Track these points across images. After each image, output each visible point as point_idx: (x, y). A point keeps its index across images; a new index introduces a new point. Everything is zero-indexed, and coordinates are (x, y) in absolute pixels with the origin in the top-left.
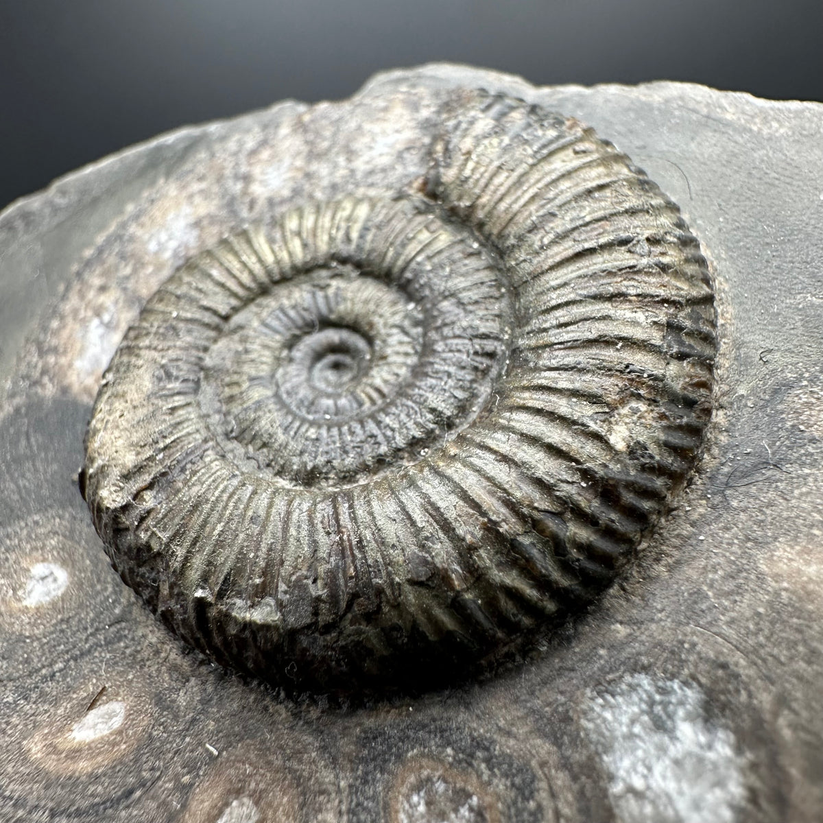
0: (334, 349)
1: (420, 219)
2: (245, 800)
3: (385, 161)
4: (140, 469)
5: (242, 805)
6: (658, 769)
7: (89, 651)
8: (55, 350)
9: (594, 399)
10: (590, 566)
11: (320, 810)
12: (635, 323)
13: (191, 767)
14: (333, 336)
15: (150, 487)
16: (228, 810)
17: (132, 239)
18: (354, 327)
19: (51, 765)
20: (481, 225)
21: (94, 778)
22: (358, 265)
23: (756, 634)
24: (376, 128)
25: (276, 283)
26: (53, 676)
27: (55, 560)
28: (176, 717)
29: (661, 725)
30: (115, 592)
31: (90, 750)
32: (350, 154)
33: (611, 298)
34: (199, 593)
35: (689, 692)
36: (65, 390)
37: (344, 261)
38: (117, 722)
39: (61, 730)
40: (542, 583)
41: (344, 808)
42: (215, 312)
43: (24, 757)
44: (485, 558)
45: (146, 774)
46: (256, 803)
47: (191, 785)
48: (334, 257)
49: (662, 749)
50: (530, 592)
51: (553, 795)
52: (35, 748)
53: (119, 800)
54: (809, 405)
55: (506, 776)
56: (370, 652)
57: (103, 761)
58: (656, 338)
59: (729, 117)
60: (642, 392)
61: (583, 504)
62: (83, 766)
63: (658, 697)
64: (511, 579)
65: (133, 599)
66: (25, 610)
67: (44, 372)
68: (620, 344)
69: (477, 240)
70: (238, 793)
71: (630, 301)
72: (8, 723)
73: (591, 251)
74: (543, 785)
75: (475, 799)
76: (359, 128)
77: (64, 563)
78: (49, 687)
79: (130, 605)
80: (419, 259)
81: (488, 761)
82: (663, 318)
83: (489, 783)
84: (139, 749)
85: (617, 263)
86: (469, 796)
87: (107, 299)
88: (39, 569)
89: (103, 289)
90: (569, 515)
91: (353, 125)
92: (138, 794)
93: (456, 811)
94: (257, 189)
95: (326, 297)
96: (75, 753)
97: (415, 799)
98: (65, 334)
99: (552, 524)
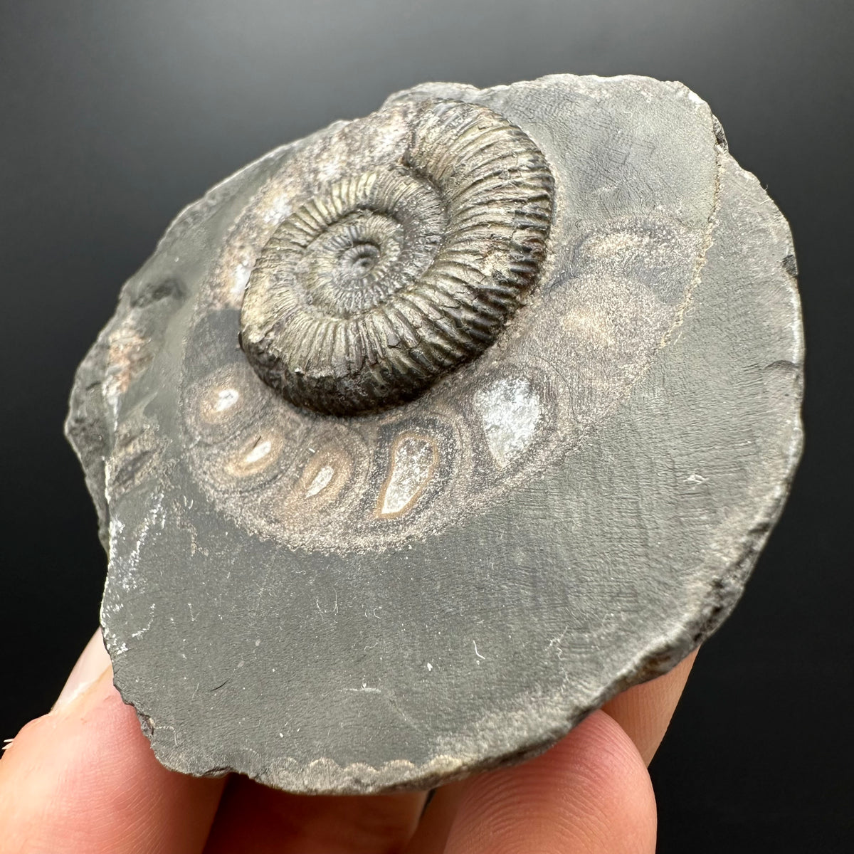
0: (362, 256)
1: (402, 178)
2: (328, 467)
3: (390, 148)
4: (266, 323)
5: (326, 469)
6: (506, 416)
7: (252, 423)
8: (219, 285)
9: (475, 253)
10: (476, 332)
11: (361, 464)
12: (498, 214)
13: (304, 461)
14: (361, 249)
15: (272, 330)
16: (320, 473)
17: (255, 217)
18: (371, 242)
19: (238, 474)
20: (431, 177)
21: (259, 475)
22: (371, 209)
23: (554, 353)
24: (384, 130)
25: (330, 225)
26: (235, 438)
27: (231, 387)
28: (295, 441)
29: (509, 398)
30: (262, 395)
31: (257, 464)
32: (371, 147)
33: (488, 203)
34: (297, 370)
35: (522, 383)
36: (227, 305)
37: (364, 208)
38: (268, 450)
39: (242, 459)
40: (451, 341)
41: (371, 460)
42: (299, 244)
43: (225, 474)
44: (424, 332)
45: (283, 468)
46: (333, 468)
47: (304, 467)
48: (358, 206)
49: (508, 408)
50: (447, 347)
51: (461, 436)
52: (230, 469)
53: (271, 481)
54: (594, 245)
55: (441, 432)
56: (376, 384)
57: (263, 467)
58: (509, 220)
59: (581, 92)
60: (499, 247)
61: (468, 302)
62: (254, 471)
63: (509, 388)
64: (437, 340)
65: (271, 395)
66: (219, 413)
67: (215, 298)
68: (490, 225)
69: (430, 185)
70: (324, 465)
71: (497, 204)
73: (481, 181)
74: (457, 432)
75: (428, 444)
76: (376, 132)
77: (236, 388)
78: (235, 443)
79: (270, 398)
80: (401, 200)
81: (434, 428)
82: (513, 210)
83: (433, 437)
84: (279, 459)
85: (492, 185)
86: (425, 443)
87: (245, 253)
88: (223, 393)
89: (242, 247)
90: (462, 308)
91: (372, 130)
92: (279, 476)
93: (419, 450)
94: (322, 177)
95: (356, 229)
96: (250, 467)
97: (402, 450)
98: (223, 274)
99: (454, 313)
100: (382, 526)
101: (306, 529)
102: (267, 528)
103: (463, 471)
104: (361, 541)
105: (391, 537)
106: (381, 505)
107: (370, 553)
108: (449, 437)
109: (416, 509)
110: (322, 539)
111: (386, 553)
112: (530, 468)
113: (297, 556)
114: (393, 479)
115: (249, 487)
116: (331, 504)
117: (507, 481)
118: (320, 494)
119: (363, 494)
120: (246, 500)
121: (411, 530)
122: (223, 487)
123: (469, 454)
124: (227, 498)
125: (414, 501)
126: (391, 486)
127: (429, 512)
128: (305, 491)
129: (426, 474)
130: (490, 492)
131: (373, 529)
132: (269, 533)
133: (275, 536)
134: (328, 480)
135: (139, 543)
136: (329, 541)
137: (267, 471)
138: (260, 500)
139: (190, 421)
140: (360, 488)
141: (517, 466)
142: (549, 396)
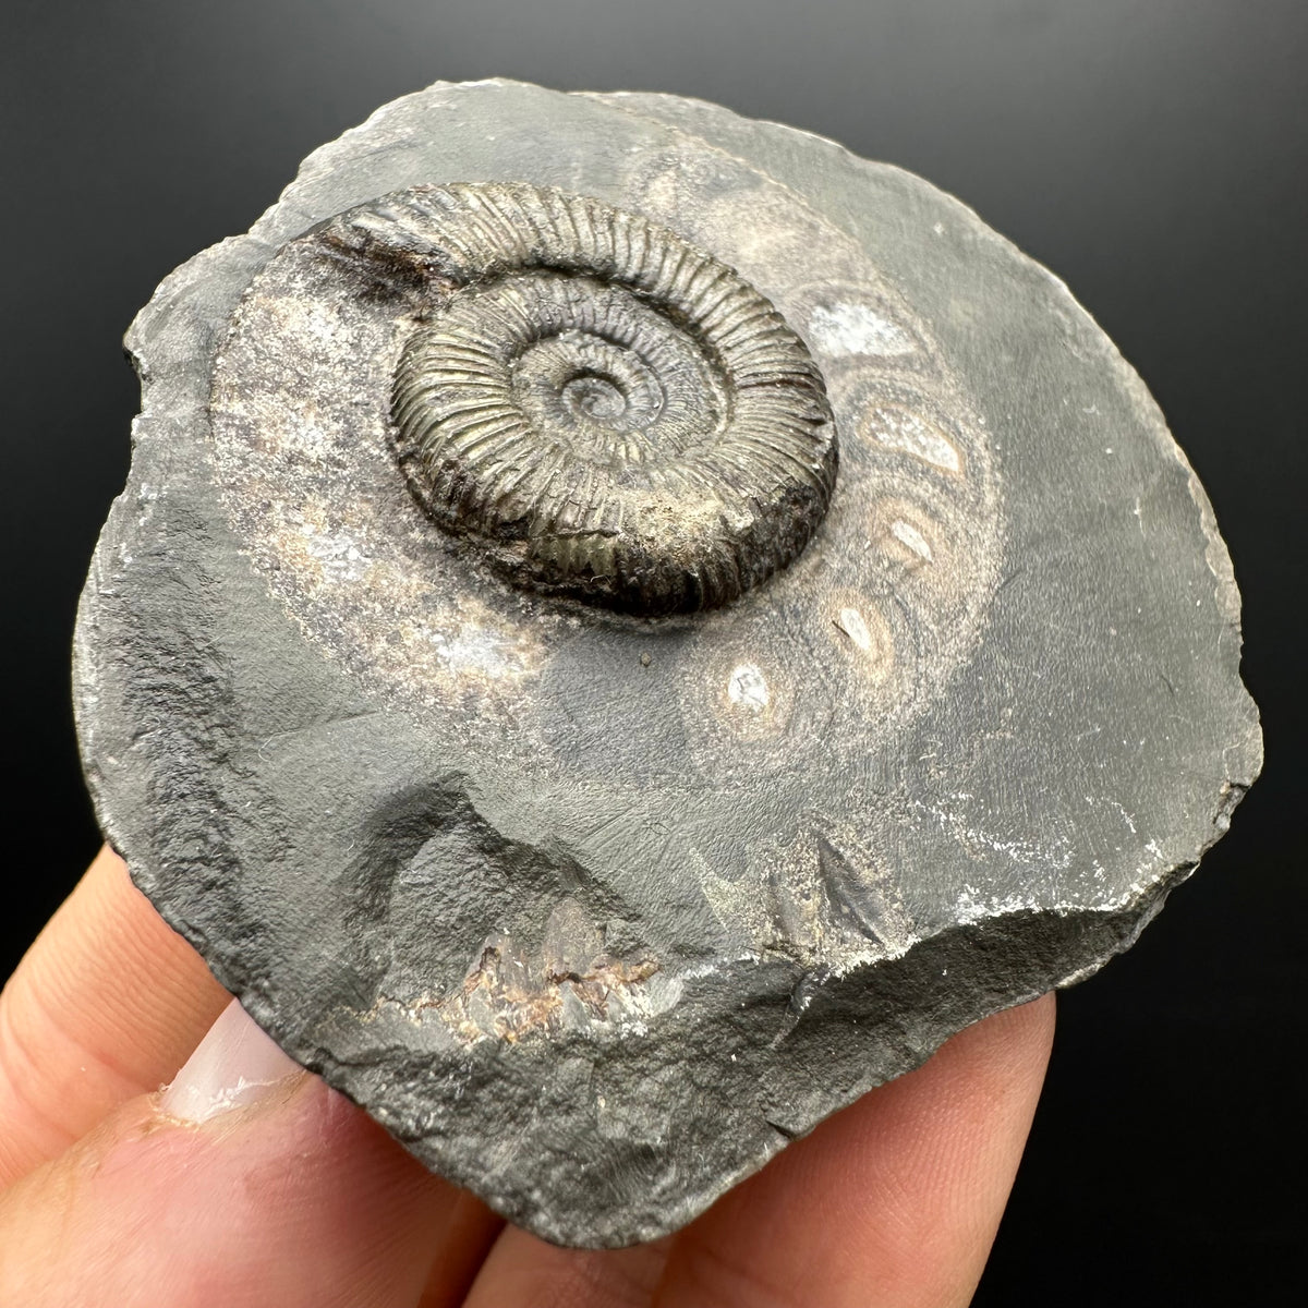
2: (893, 527)
5: (896, 529)
6: (855, 334)
7: (805, 638)
11: (893, 486)
13: (879, 560)
16: (900, 538)
19: (889, 661)
21: (893, 628)
23: (788, 277)
26: (825, 668)
27: (726, 677)
28: (849, 569)
29: (836, 326)
31: (875, 632)
35: (818, 311)
38: (855, 614)
39: (864, 657)
41: (891, 474)
43: (886, 684)
45: (886, 591)
46: (894, 521)
47: (889, 560)
49: (846, 330)
52: (878, 676)
53: (903, 610)
55: (866, 395)
57: (882, 624)
62: (886, 637)
63: (821, 323)
66: (773, 700)
70: (890, 532)
72: (864, 701)
74: (868, 379)
75: (878, 410)
77: (730, 668)
78: (834, 669)
81: (858, 400)
83: (870, 403)
84: (872, 596)
86: (876, 413)
87: (413, 636)
88: (734, 693)
92: (898, 596)
93: (884, 420)
96: (879, 645)
97: (881, 438)
98: (447, 686)
100: (974, 473)
101: (976, 562)
102: (972, 616)
103: (916, 382)
104: (990, 499)
105: (986, 464)
106: (946, 471)
107: (1003, 492)
108: (872, 388)
109: (955, 436)
110: (987, 543)
111: (1003, 474)
112: (920, 328)
113: (1009, 577)
114: (919, 453)
115: (913, 643)
116: (944, 529)
117: (931, 349)
118: (930, 542)
119: (934, 486)
120: (932, 648)
121: (979, 444)
122: (908, 685)
123: (897, 374)
124: (927, 680)
125: (945, 435)
126: (928, 457)
127: (960, 424)
128: (923, 562)
129: (916, 420)
130: (940, 363)
131: (977, 485)
132: (980, 614)
133: (984, 605)
134: (909, 529)
135: (997, 846)
136: (990, 535)
137: (887, 615)
138: (932, 627)
139: (776, 761)
140: (924, 490)
141: (914, 335)
142: (840, 293)
